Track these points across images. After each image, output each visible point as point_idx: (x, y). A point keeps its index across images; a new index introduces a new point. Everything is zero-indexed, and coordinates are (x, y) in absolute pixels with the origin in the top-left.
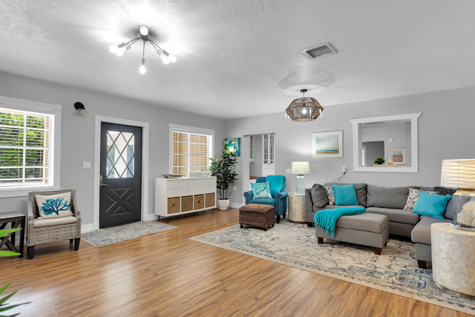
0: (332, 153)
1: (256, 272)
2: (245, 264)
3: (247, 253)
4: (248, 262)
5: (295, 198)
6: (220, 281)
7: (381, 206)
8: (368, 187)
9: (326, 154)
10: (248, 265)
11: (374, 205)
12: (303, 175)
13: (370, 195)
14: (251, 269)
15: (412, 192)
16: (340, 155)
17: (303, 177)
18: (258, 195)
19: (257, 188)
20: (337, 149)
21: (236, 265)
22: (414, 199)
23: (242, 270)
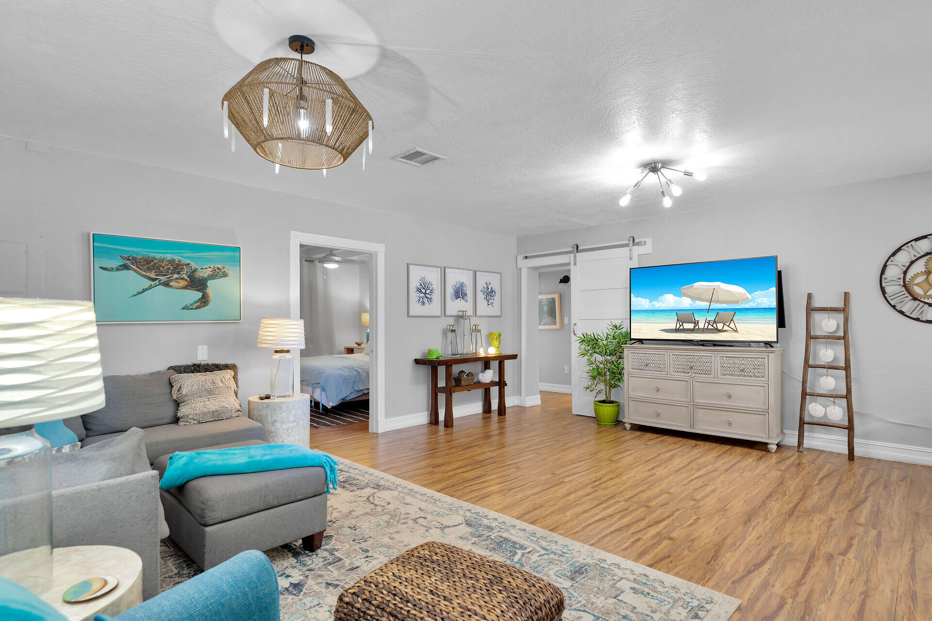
1: (512, 491)
2: (528, 503)
3: (525, 525)
4: (524, 506)
6: (563, 482)
10: (524, 501)
14: (519, 496)
21: (545, 503)
23: (534, 494)
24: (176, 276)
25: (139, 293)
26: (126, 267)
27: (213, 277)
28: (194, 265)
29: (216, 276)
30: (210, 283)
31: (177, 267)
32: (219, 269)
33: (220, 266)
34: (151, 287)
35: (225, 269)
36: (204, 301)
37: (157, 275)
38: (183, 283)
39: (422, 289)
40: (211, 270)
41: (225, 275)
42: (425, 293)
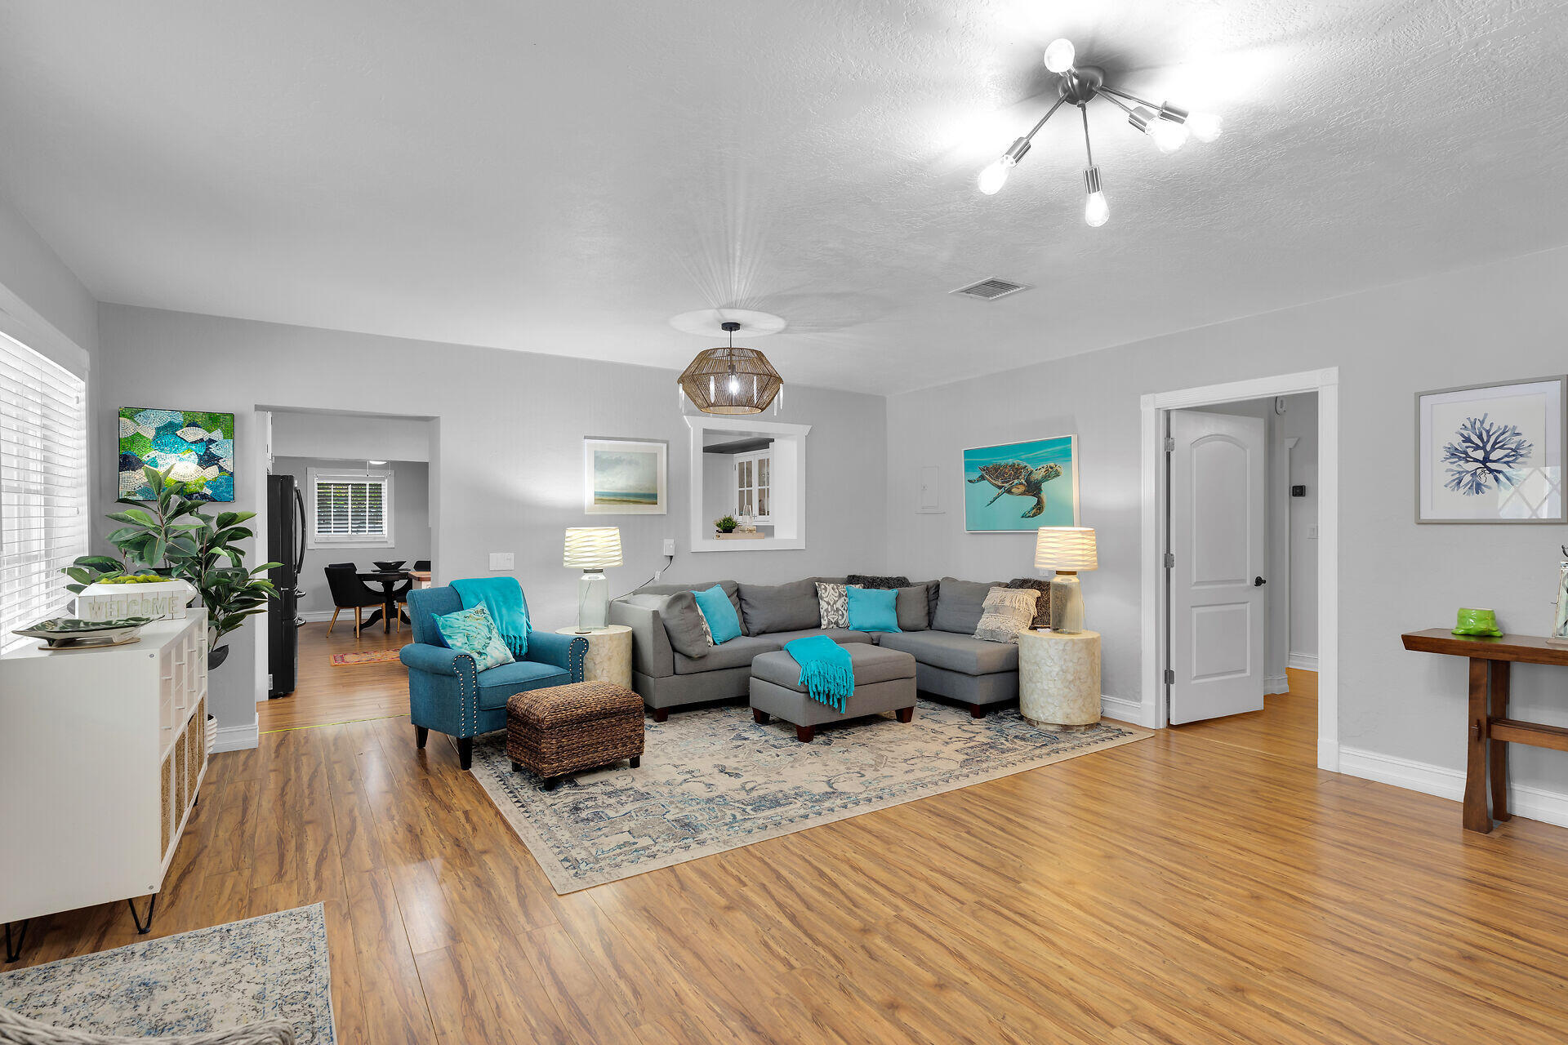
0: (640, 503)
5: (607, 646)
7: (780, 628)
8: (743, 590)
9: (625, 506)
11: (767, 628)
12: (601, 571)
13: (752, 607)
15: (826, 591)
16: (661, 508)
17: (601, 577)
18: (483, 657)
19: (472, 634)
20: (652, 492)
22: (835, 603)
24: (1016, 481)
25: (991, 502)
26: (982, 478)
27: (1046, 478)
28: (1030, 467)
29: (1049, 477)
30: (1044, 486)
31: (1017, 470)
32: (1052, 468)
33: (1052, 464)
34: (999, 496)
35: (1057, 468)
36: (1039, 507)
37: (1003, 483)
38: (1022, 489)
39: (1469, 451)
40: (1044, 470)
41: (1057, 474)
42: (1486, 460)
